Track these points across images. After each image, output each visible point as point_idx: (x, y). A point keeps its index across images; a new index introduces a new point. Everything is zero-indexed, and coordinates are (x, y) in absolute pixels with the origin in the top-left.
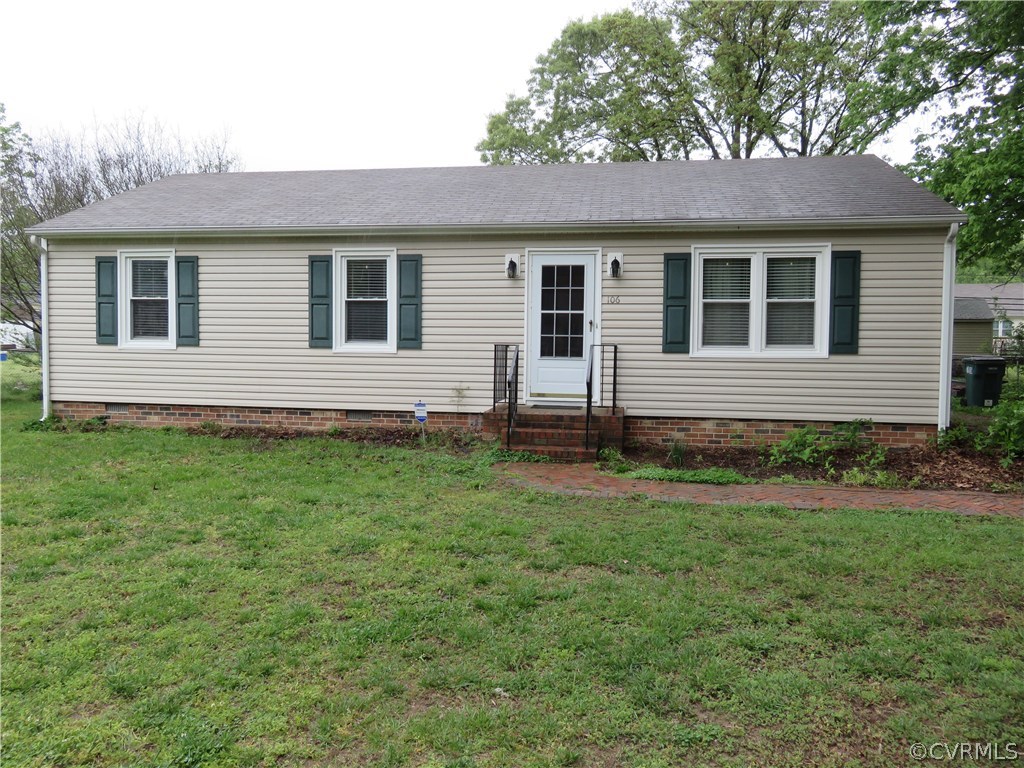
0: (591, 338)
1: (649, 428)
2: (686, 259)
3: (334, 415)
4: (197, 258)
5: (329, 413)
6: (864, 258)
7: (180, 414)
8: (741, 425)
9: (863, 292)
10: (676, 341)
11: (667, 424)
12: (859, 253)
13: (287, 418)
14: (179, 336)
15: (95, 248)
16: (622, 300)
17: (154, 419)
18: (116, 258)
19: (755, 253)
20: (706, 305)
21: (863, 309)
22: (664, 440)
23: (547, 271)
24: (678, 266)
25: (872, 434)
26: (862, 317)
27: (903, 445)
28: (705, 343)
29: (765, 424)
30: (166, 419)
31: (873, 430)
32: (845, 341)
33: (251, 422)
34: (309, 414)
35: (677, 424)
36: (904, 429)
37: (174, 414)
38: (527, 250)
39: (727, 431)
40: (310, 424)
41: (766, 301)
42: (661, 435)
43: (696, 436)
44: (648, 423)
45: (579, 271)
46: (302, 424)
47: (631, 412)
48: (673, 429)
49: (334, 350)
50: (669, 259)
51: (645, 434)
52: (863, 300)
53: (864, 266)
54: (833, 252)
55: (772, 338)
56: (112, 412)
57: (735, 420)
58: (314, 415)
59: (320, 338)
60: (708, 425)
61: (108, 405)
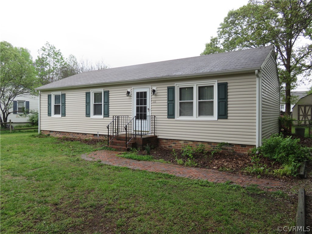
0: (148, 113)
1: (165, 142)
2: (173, 88)
3: (91, 135)
4: (65, 94)
5: (90, 135)
6: (229, 85)
7: (63, 134)
8: (191, 143)
9: (229, 97)
10: (171, 115)
11: (170, 141)
12: (227, 83)
13: (82, 136)
14: (62, 114)
15: (48, 92)
16: (157, 102)
17: (58, 135)
18: (51, 95)
19: (194, 85)
20: (180, 103)
21: (229, 103)
22: (169, 147)
23: (138, 93)
24: (171, 91)
25: (234, 148)
26: (229, 106)
27: (245, 153)
28: (180, 115)
29: (199, 143)
30: (60, 135)
31: (234, 147)
32: (223, 114)
33: (75, 136)
34: (86, 135)
35: (173, 141)
36: (245, 147)
37: (61, 134)
38: (133, 87)
39: (187, 144)
40: (86, 138)
41: (198, 101)
42: (168, 145)
43: (178, 145)
44: (164, 141)
45: (145, 93)
46: (85, 137)
47: (159, 137)
48: (171, 143)
49: (91, 117)
50: (169, 88)
51: (164, 144)
52: (229, 100)
53: (229, 88)
54: (218, 83)
55: (200, 114)
56: (51, 133)
57: (190, 141)
58: (87, 135)
59: (88, 115)
60: (182, 142)
61: (50, 131)
